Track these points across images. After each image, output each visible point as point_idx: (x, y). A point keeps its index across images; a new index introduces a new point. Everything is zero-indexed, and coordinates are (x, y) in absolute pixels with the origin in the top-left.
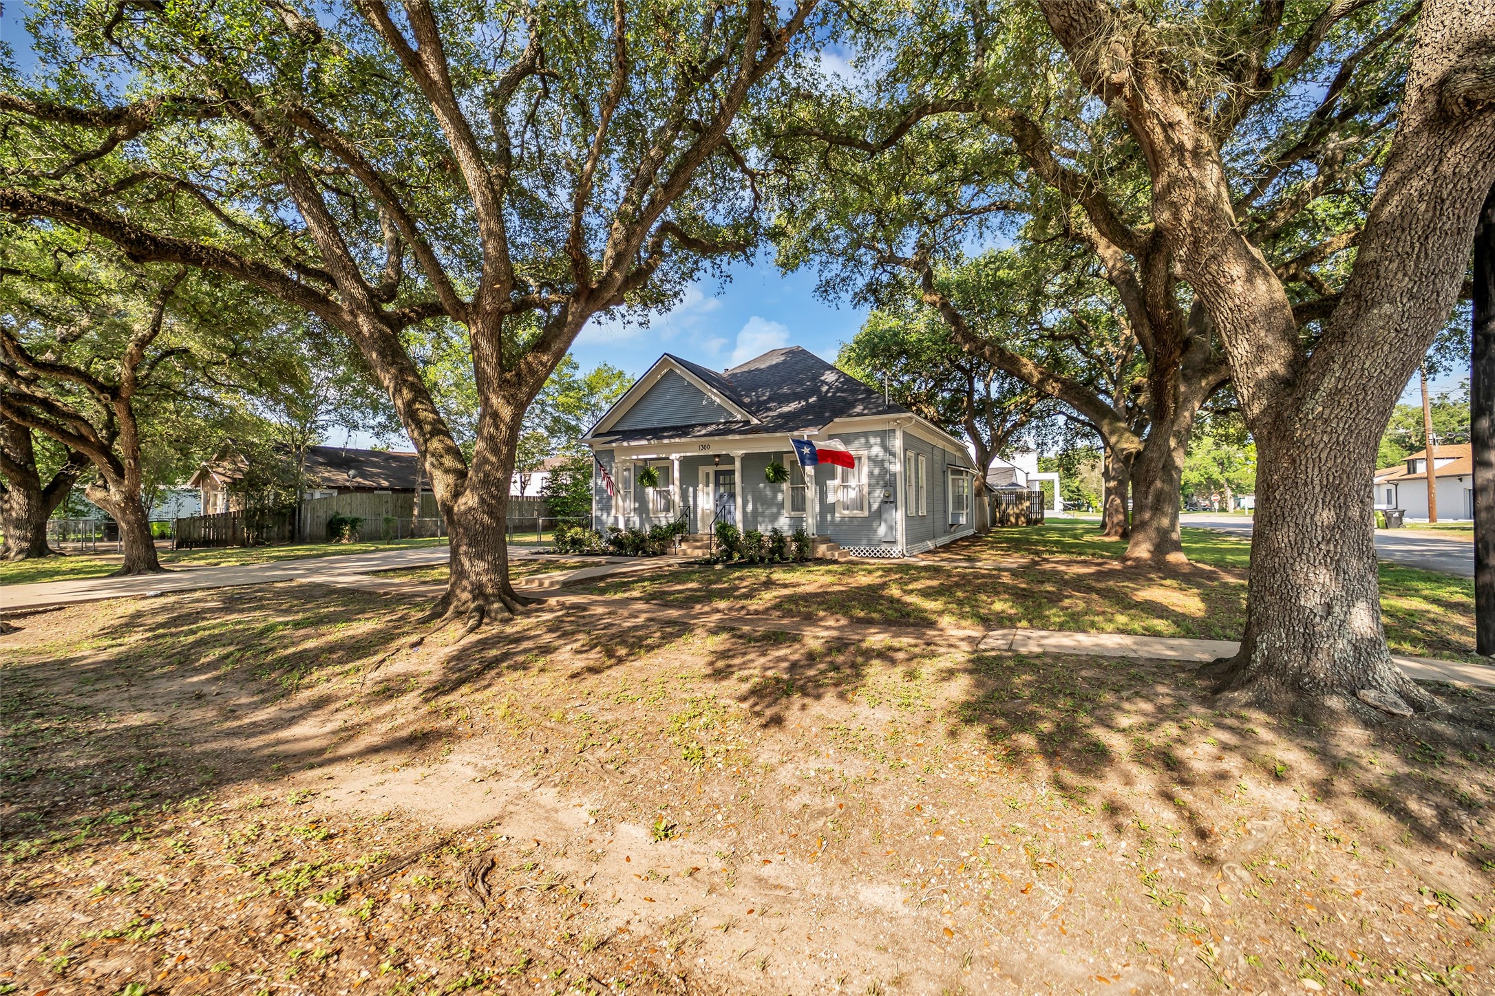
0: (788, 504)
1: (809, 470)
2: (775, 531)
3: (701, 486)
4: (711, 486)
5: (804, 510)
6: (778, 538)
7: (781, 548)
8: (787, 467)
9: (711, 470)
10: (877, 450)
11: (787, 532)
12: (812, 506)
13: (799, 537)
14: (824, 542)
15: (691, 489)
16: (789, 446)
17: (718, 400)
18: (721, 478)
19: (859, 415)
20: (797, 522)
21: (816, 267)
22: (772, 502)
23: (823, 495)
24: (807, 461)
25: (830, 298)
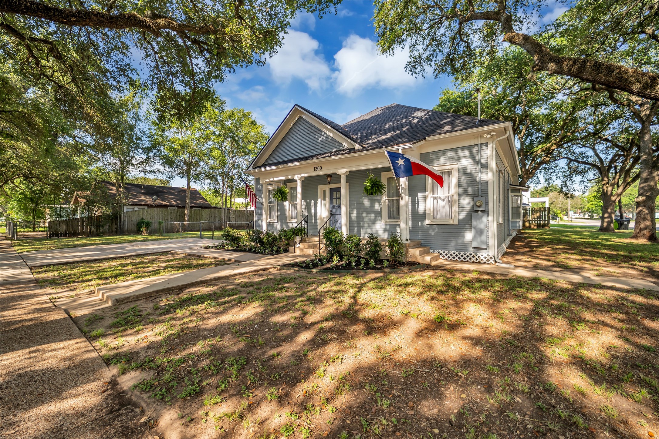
0: (385, 213)
1: (403, 181)
2: (371, 236)
3: (320, 200)
4: (327, 199)
5: (398, 218)
6: (375, 242)
7: (377, 252)
8: (384, 182)
9: (327, 187)
10: (466, 162)
11: (384, 236)
12: (406, 214)
13: (394, 241)
14: (415, 246)
15: (313, 202)
16: (386, 163)
17: (331, 135)
18: (335, 194)
19: (447, 132)
20: (392, 229)
21: (407, 49)
22: (370, 211)
23: (415, 204)
24: (401, 174)
25: (417, 71)
